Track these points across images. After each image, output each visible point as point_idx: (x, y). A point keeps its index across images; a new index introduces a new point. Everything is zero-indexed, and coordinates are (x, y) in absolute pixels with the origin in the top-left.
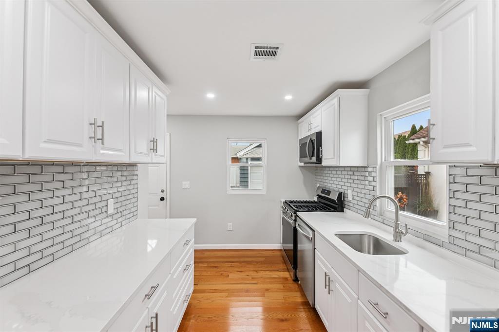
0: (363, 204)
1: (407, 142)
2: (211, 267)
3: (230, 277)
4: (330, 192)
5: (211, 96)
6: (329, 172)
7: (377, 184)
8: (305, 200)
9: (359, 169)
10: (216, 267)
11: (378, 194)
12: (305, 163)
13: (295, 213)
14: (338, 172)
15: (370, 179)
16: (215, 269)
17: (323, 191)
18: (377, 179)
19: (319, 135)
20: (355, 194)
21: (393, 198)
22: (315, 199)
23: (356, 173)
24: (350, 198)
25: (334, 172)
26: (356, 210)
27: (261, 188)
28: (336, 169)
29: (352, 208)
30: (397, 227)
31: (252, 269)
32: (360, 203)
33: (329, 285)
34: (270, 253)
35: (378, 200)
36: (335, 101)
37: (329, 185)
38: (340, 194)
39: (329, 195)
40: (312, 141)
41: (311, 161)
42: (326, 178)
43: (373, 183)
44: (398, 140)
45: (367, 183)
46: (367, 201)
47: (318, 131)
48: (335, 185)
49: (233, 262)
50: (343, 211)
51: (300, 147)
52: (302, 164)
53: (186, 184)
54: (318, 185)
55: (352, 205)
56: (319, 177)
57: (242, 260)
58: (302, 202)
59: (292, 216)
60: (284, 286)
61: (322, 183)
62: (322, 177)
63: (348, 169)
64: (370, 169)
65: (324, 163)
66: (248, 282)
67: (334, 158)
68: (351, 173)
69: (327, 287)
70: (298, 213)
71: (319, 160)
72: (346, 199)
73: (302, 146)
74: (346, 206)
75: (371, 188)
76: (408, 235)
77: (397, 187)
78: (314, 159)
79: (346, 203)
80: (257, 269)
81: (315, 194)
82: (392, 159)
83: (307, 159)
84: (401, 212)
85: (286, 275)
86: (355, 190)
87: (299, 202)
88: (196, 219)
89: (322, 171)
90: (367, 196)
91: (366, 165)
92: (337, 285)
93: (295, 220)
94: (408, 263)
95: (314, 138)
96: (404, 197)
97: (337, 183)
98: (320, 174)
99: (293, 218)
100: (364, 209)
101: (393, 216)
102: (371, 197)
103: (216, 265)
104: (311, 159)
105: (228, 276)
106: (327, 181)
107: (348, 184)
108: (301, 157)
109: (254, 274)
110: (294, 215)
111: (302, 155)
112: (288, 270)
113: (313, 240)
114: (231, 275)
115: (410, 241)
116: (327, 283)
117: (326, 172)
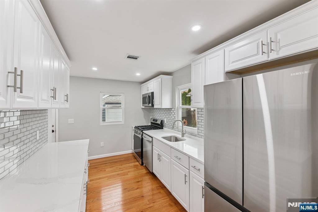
0: (171, 124)
1: (187, 96)
2: (93, 168)
3: (106, 171)
4: (157, 120)
5: (95, 69)
6: (157, 111)
7: (176, 116)
8: (145, 125)
9: (169, 110)
10: (96, 168)
11: (176, 119)
12: (145, 107)
13: (142, 131)
14: (161, 111)
15: (173, 113)
16: (96, 169)
17: (154, 120)
18: (176, 114)
19: (153, 93)
20: (167, 120)
21: (181, 120)
22: (150, 124)
23: (168, 111)
24: (166, 122)
25: (159, 111)
26: (168, 127)
27: (121, 121)
28: (159, 109)
29: (167, 127)
30: (183, 131)
31: (118, 164)
32: (170, 124)
33: (160, 159)
34: (127, 155)
35: (176, 122)
36: (160, 79)
37: (156, 117)
38: (162, 121)
39: (157, 122)
40: (149, 96)
41: (149, 106)
42: (155, 114)
43: (174, 115)
44: (183, 94)
45: (172, 115)
46: (172, 123)
47: (152, 92)
48: (159, 117)
49: (106, 164)
50: (163, 129)
51: (143, 98)
52: (144, 107)
53: (71, 121)
54: (151, 117)
55: (166, 125)
56: (151, 113)
57: (111, 161)
58: (144, 126)
59: (140, 133)
60: (137, 169)
61: (153, 116)
62: (153, 113)
63: (165, 109)
64: (173, 110)
65: (155, 107)
66: (118, 171)
67: (159, 105)
68: (166, 111)
69: (159, 159)
70: (143, 131)
71: (153, 105)
72: (164, 123)
73: (144, 98)
74: (164, 126)
75: (174, 117)
76: (186, 134)
77: (183, 117)
78: (150, 105)
79: (164, 125)
80: (121, 164)
81: (150, 122)
82: (181, 105)
83: (147, 105)
84: (184, 126)
85: (137, 163)
86: (168, 118)
87: (142, 126)
88: (89, 140)
89: (153, 111)
90: (172, 121)
91: (172, 108)
92: (163, 157)
93: (142, 135)
94: (186, 145)
95: (150, 95)
96: (186, 121)
97: (160, 116)
98: (152, 112)
99: (141, 134)
100: (171, 126)
101: (181, 128)
102: (174, 121)
103: (96, 167)
104: (149, 105)
105: (105, 170)
106: (155, 115)
107: (165, 116)
108: (143, 103)
109: (120, 167)
110: (141, 132)
111: (144, 103)
112: (138, 161)
113: (152, 142)
114: (107, 170)
115: (187, 136)
116: (159, 158)
117: (155, 111)
